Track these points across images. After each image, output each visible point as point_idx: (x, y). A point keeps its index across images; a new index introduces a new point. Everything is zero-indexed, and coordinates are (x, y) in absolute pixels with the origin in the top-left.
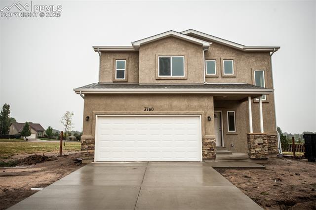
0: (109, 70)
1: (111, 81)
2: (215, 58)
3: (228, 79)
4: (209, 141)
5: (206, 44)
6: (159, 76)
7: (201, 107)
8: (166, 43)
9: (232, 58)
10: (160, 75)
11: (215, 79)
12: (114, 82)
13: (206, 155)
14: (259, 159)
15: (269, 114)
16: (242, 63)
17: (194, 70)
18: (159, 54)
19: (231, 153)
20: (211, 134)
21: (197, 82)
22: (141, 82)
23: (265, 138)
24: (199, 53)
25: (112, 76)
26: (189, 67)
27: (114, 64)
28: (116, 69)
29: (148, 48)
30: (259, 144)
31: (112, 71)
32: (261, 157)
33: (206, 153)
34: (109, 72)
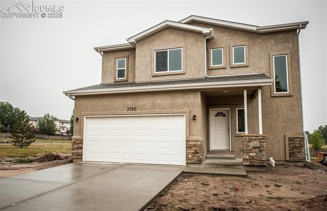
0: (110, 70)
1: (112, 81)
2: (223, 45)
3: (238, 70)
4: (194, 143)
5: (205, 30)
6: (155, 73)
7: (185, 104)
8: (163, 35)
9: (244, 43)
10: (156, 71)
11: (221, 71)
12: (115, 82)
13: (190, 159)
14: (254, 166)
15: (293, 110)
16: (257, 49)
17: (194, 63)
18: (156, 48)
19: (234, 159)
20: (197, 136)
21: (196, 77)
22: (137, 81)
23: (262, 141)
24: (199, 42)
25: (113, 76)
26: (188, 59)
27: (115, 63)
28: (117, 69)
29: (144, 43)
30: (253, 148)
31: (113, 71)
32: (256, 164)
33: (190, 156)
34: (110, 72)
